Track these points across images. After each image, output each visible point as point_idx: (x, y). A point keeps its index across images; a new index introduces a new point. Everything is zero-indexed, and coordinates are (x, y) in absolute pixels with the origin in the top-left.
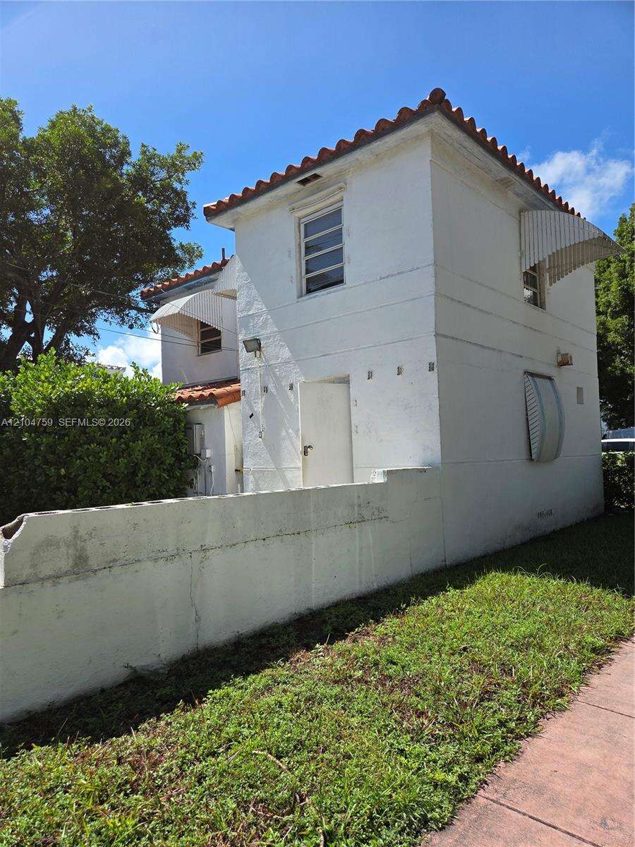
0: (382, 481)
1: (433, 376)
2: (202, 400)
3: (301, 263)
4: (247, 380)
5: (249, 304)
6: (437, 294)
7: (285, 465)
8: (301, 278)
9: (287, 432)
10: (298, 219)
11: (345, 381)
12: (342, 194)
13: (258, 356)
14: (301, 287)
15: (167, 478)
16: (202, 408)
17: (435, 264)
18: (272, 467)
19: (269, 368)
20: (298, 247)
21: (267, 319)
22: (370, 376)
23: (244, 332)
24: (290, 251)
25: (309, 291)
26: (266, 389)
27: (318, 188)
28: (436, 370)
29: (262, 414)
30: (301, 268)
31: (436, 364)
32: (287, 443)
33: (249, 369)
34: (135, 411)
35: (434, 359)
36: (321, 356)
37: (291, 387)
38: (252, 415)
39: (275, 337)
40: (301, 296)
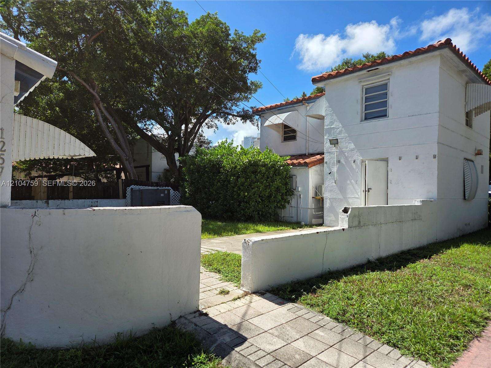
0: (420, 205)
1: (436, 160)
2: (300, 164)
3: (362, 106)
4: (328, 157)
5: (332, 123)
6: (439, 125)
7: (349, 196)
8: (362, 113)
9: (351, 182)
10: (362, 86)
11: (386, 160)
12: (389, 77)
13: (336, 146)
14: (362, 117)
15: (281, 199)
16: (298, 168)
17: (439, 112)
18: (341, 197)
19: (342, 152)
20: (361, 99)
21: (342, 130)
22: (400, 159)
23: (327, 135)
24: (357, 101)
25: (366, 119)
26: (339, 162)
27: (375, 73)
28: (437, 158)
29: (336, 173)
30: (362, 108)
31: (437, 155)
32: (350, 186)
33: (329, 152)
34: (273, 169)
35: (436, 153)
36: (373, 148)
37: (354, 162)
38: (330, 173)
39: (346, 138)
40: (362, 121)
